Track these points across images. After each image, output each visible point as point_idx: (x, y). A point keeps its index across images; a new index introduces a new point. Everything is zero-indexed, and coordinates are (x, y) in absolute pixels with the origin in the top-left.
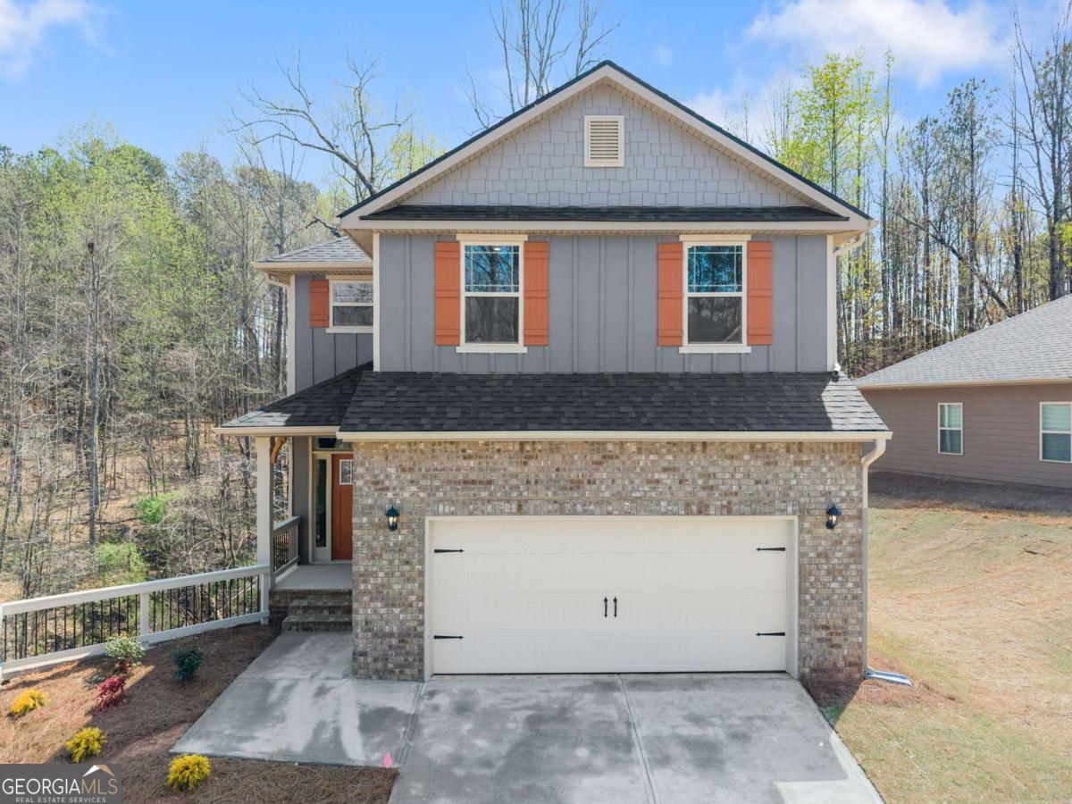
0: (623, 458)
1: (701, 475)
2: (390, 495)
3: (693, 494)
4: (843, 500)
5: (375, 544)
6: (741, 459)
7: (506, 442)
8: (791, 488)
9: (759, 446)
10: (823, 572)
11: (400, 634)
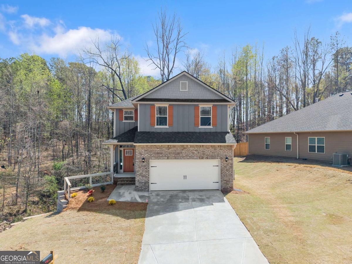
0: (187, 148)
2: (143, 156)
4: (229, 156)
5: (140, 165)
6: (210, 148)
7: (165, 145)
8: (219, 154)
9: (213, 146)
10: (225, 170)
11: (145, 182)
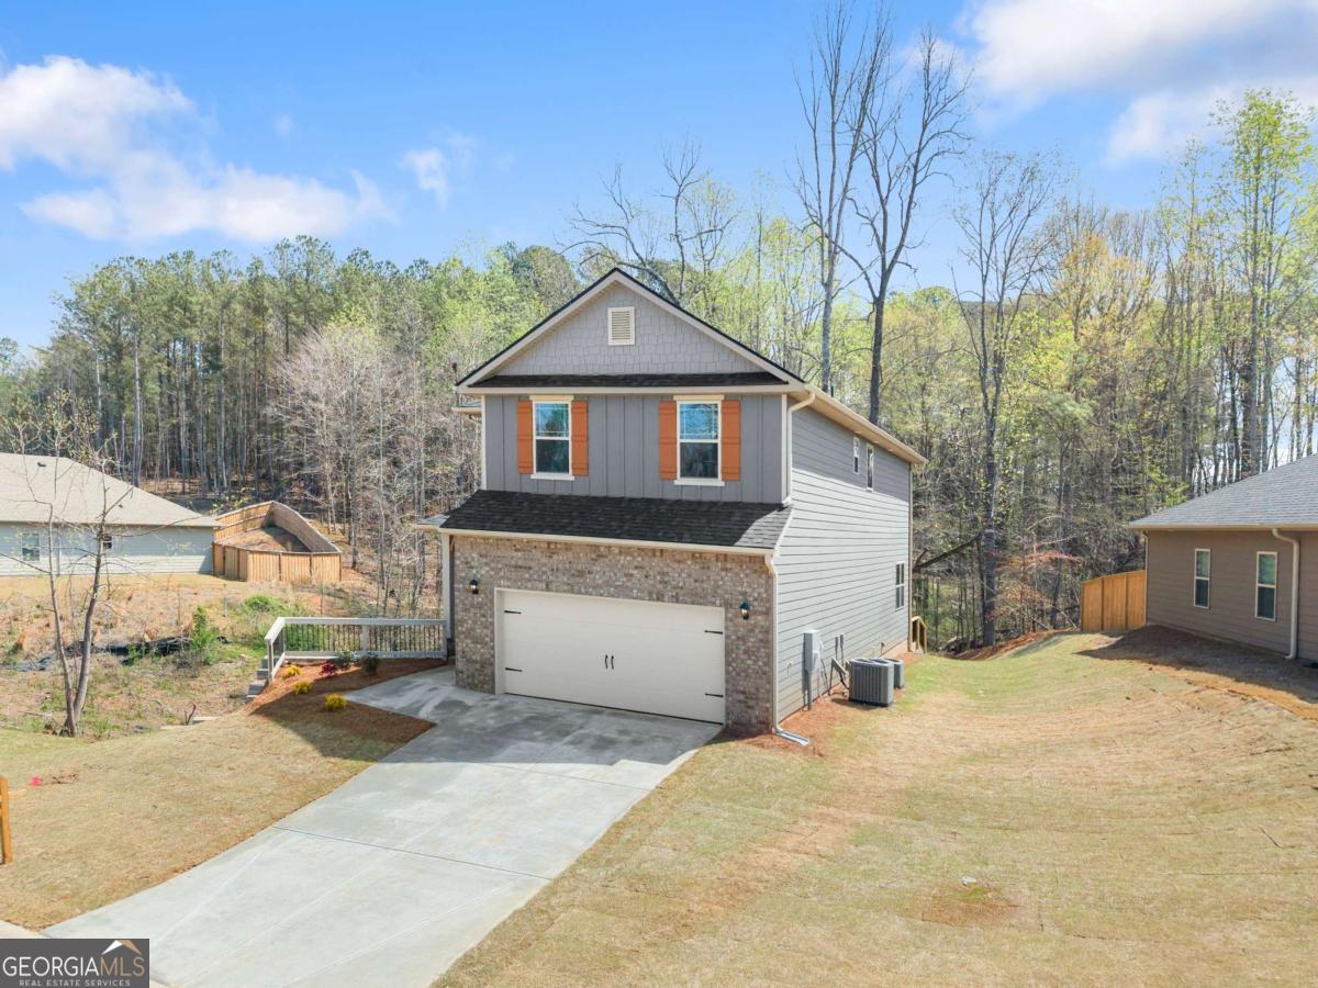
1: (659, 573)
2: (474, 571)
3: (654, 586)
5: (467, 602)
6: (686, 563)
8: (718, 587)
9: (697, 555)
10: (741, 652)
11: (481, 662)
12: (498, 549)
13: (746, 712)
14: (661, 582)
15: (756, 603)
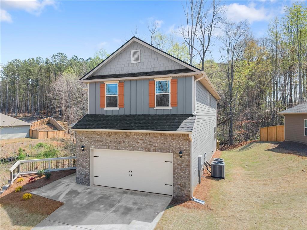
0: (131, 136)
1: (149, 141)
2: (83, 143)
3: (147, 146)
5: (80, 154)
6: (158, 137)
9: (163, 134)
10: (179, 169)
12: (91, 135)
13: (181, 192)
14: (149, 145)
15: (185, 151)
